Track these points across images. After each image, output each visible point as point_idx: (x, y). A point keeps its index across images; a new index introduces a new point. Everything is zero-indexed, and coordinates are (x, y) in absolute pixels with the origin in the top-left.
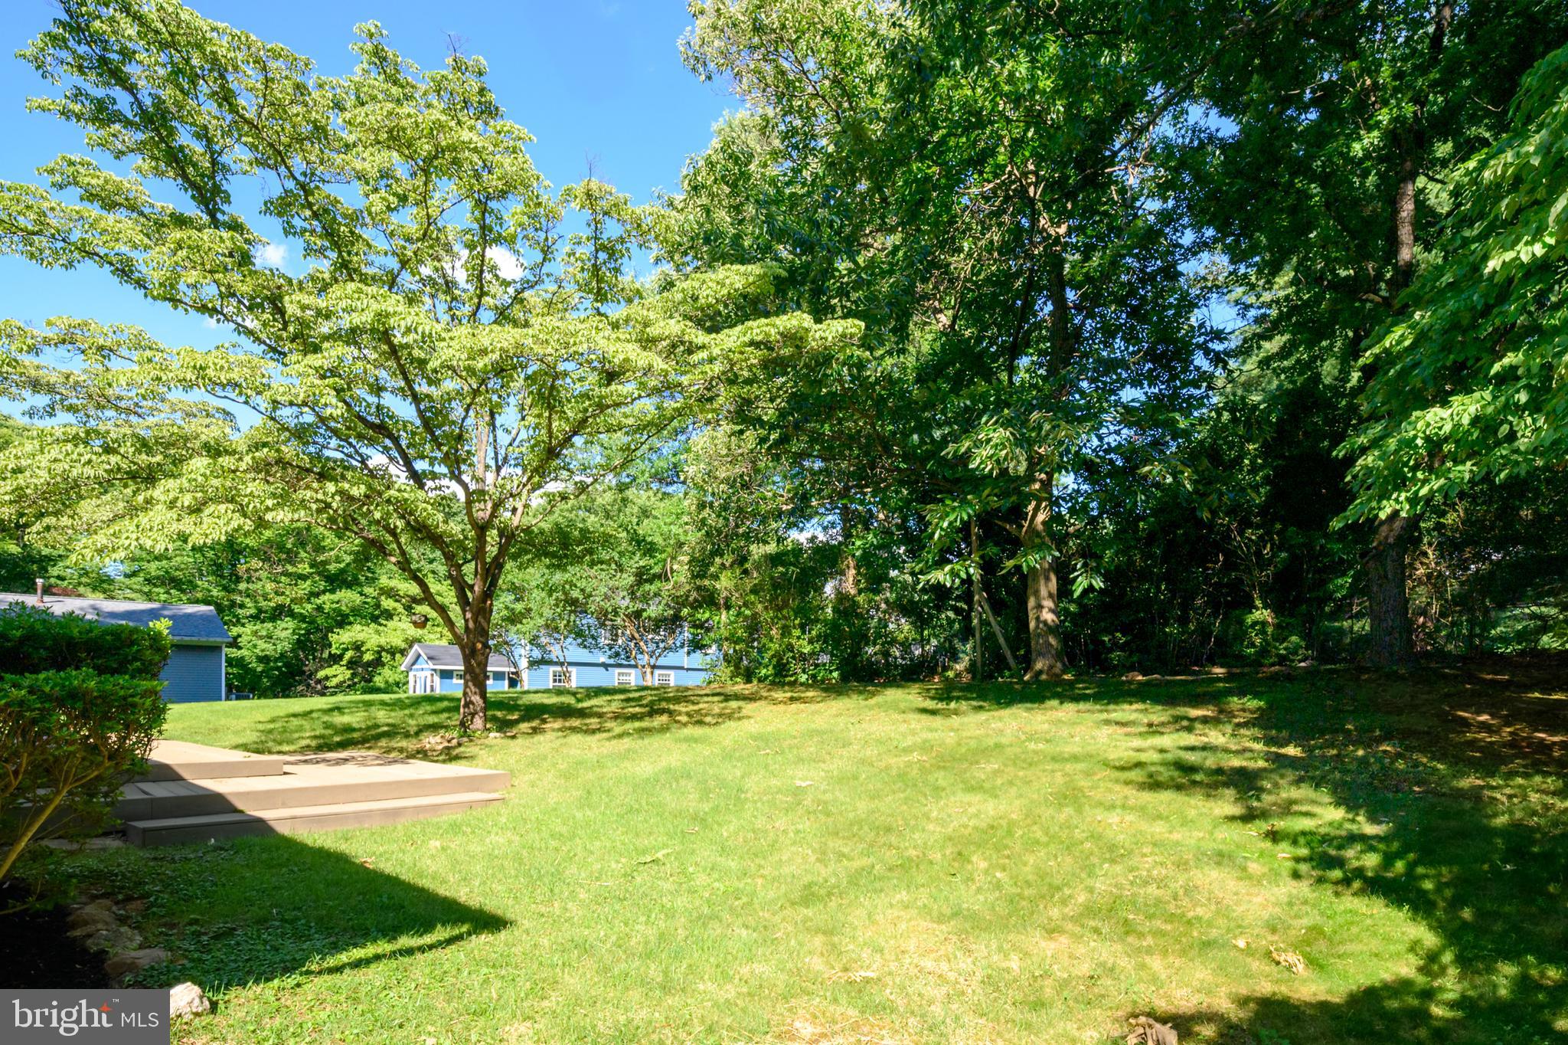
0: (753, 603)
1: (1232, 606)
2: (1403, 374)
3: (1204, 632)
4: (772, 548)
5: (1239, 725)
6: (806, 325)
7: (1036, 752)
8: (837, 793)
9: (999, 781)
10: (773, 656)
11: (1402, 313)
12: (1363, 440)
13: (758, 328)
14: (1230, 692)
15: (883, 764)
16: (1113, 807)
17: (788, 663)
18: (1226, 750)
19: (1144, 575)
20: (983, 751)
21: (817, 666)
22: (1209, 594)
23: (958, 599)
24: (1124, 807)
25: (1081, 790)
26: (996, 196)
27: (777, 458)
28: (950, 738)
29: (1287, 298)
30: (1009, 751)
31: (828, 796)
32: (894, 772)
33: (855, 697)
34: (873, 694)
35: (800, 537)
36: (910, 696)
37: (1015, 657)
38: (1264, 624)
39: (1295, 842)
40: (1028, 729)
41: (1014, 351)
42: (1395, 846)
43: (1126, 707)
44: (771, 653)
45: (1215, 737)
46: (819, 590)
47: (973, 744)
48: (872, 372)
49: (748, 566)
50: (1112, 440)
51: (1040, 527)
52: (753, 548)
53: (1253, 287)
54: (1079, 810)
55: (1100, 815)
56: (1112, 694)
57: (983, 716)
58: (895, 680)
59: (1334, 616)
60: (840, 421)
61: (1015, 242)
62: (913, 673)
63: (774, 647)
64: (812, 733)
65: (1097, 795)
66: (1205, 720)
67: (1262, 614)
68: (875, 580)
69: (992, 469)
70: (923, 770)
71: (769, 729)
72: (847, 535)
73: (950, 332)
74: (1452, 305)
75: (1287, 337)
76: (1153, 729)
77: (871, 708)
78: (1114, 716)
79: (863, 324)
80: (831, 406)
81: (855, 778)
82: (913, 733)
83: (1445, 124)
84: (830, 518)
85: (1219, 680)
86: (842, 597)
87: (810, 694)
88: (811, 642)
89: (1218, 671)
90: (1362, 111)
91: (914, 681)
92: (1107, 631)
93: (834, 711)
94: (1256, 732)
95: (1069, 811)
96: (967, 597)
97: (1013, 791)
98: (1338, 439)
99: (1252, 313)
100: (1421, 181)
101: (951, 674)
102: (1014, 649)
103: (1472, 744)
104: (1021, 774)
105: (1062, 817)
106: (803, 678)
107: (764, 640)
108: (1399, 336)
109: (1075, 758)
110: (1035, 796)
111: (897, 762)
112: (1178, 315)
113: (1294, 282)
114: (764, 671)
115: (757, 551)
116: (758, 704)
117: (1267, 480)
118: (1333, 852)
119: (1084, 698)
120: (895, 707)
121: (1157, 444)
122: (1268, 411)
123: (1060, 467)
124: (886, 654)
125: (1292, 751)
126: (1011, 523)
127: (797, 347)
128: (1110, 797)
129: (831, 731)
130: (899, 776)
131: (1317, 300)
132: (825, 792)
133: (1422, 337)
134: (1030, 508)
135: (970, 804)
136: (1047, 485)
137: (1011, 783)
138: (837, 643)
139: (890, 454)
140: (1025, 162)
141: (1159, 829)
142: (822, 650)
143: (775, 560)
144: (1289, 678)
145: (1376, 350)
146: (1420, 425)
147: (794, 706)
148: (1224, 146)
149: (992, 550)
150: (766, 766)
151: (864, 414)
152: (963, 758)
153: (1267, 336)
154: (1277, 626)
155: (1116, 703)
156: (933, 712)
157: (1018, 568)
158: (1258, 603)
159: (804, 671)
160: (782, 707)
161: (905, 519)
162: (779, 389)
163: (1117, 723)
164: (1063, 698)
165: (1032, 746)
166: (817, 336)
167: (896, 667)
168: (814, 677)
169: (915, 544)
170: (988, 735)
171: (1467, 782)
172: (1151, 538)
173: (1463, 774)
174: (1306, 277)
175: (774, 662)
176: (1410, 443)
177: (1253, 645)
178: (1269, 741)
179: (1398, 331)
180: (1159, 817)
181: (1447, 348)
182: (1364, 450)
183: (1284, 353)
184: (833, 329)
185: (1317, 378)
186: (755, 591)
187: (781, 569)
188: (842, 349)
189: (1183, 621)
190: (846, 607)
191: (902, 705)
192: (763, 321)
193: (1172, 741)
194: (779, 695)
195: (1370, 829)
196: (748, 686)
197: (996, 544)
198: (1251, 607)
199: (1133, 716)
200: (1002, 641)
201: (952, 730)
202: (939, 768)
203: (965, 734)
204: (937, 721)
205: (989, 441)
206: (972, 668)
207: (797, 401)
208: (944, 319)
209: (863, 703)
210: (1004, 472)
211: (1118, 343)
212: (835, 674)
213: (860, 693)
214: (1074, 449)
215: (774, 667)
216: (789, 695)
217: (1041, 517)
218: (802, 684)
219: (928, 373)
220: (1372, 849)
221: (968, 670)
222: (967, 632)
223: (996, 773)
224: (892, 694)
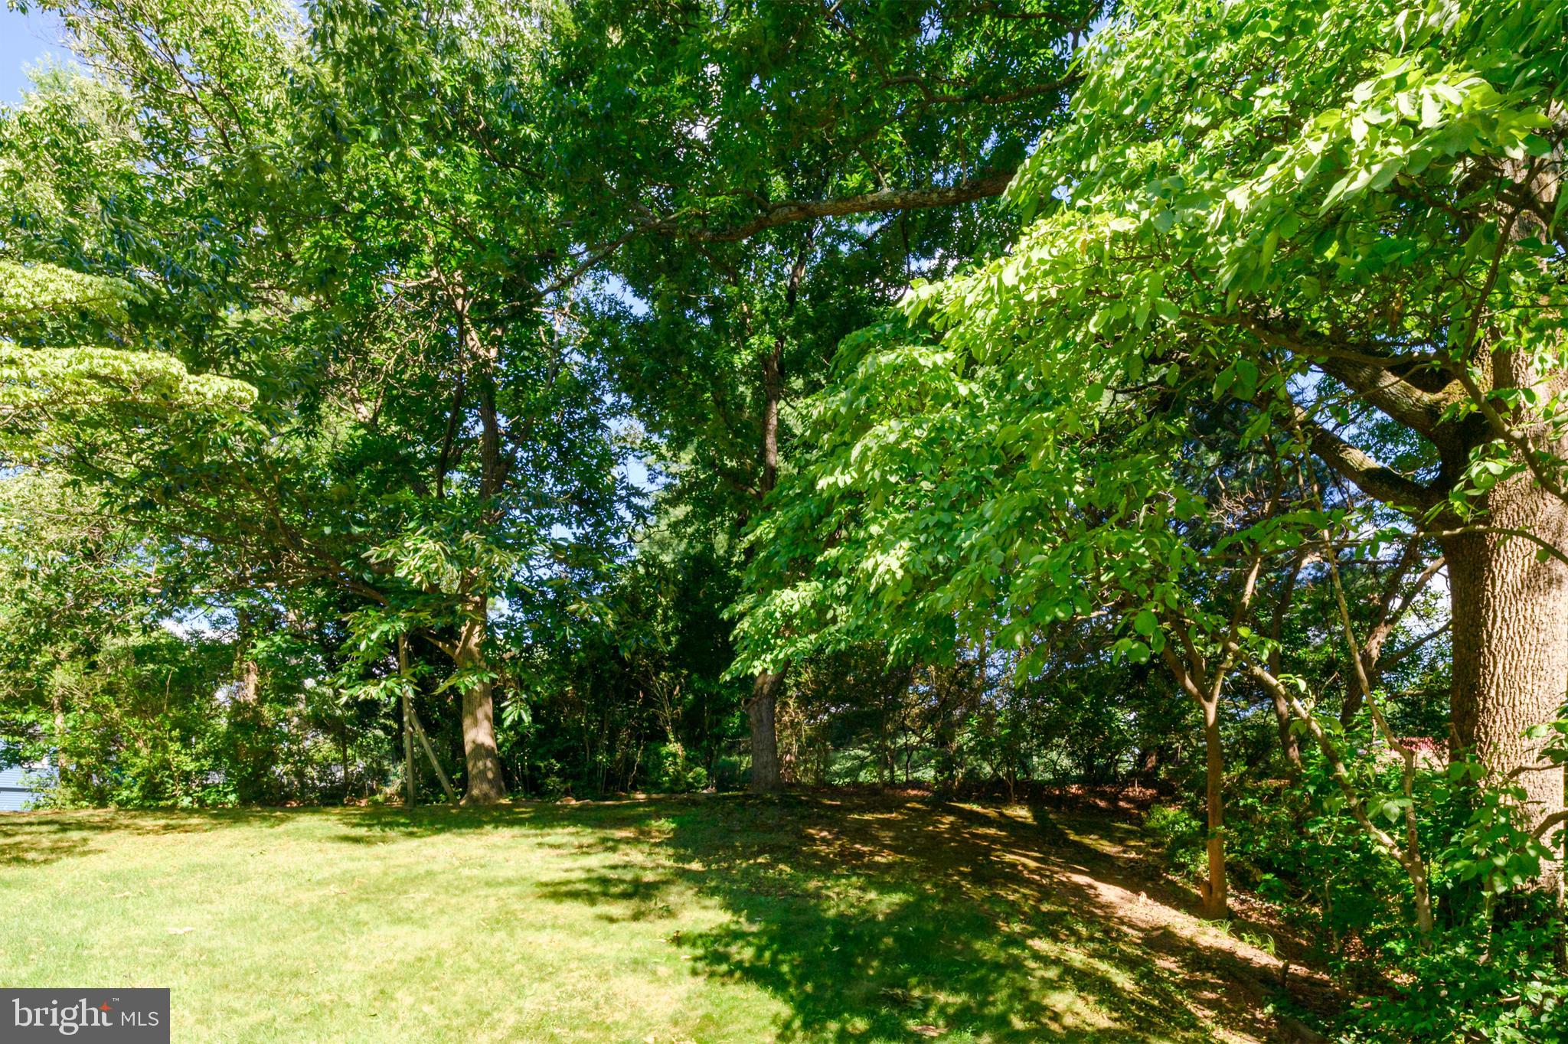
0: (105, 706)
1: (650, 738)
2: (769, 559)
3: (629, 762)
4: (137, 640)
5: (656, 845)
6: (174, 371)
7: (469, 878)
8: (229, 939)
9: (429, 910)
10: (139, 775)
11: (768, 511)
12: (739, 608)
13: (100, 358)
14: (649, 816)
15: (292, 900)
16: (544, 927)
17: (162, 783)
18: (644, 868)
19: (576, 706)
20: (412, 880)
21: (205, 787)
22: (633, 728)
23: (387, 716)
24: (553, 926)
25: (513, 913)
26: (419, 294)
27: (141, 527)
28: (376, 868)
29: (688, 473)
30: (442, 879)
31: (215, 944)
32: (305, 909)
33: (257, 824)
34: (282, 821)
35: (175, 628)
36: (327, 823)
37: (451, 781)
38: (675, 755)
39: (694, 945)
40: (461, 855)
41: (445, 464)
42: (764, 941)
43: (559, 830)
44: (135, 771)
45: (636, 856)
46: (208, 695)
47: (402, 873)
48: (273, 449)
49: (99, 658)
50: (544, 573)
51: (475, 649)
52: (107, 639)
53: (661, 457)
54: (511, 934)
55: (531, 935)
56: (546, 819)
57: (414, 843)
58: (311, 804)
59: (729, 750)
60: (231, 498)
61: (444, 349)
62: (332, 797)
63: (141, 763)
64: (193, 869)
65: (530, 917)
66: (627, 841)
67: (674, 747)
68: (286, 689)
69: (420, 583)
70: (342, 905)
71: (130, 865)
72: (246, 636)
73: (372, 426)
74: (797, 509)
75: (689, 508)
76: (584, 850)
77: (277, 837)
78: (547, 840)
79: (256, 392)
80: (217, 478)
81: (253, 918)
82: (331, 863)
83: (798, 363)
84: (223, 612)
85: (640, 805)
86: (239, 708)
87: (195, 821)
88: (197, 758)
89: (641, 796)
90: (741, 333)
91: (334, 805)
92: (543, 758)
93: (227, 841)
94: (671, 851)
95: (501, 934)
96: (397, 714)
97: (445, 918)
98: (728, 601)
99: (661, 480)
100: (782, 403)
101: (379, 798)
102: (448, 773)
103: (815, 855)
104: (454, 901)
105: (493, 942)
106: (186, 802)
107: (125, 754)
108: (765, 530)
109: (509, 882)
110: (468, 923)
111: (309, 898)
112: (599, 466)
113: (694, 462)
114: (125, 794)
115: (112, 643)
116: (114, 834)
117: (676, 631)
118: (721, 949)
119: (520, 822)
120: (310, 835)
121: (582, 583)
122: (675, 571)
123: (494, 592)
124: (300, 774)
125: (696, 866)
126: (445, 641)
127: (164, 396)
128: (541, 917)
129: (222, 866)
130: (311, 912)
131: (711, 480)
132: (210, 938)
133: (780, 531)
134: (464, 629)
135: (395, 938)
136: (481, 607)
137: (442, 912)
138: (235, 760)
139: (298, 546)
140: (452, 271)
141: (585, 944)
142: (213, 768)
143: (141, 655)
144: (695, 803)
145: (751, 537)
146: (778, 601)
147: (170, 837)
148: (636, 324)
149: (424, 668)
150: (124, 913)
151: (261, 496)
152: (391, 888)
153: (674, 502)
154: (687, 758)
155: (552, 827)
156: (357, 840)
157: (453, 689)
158: (671, 737)
159: (187, 794)
160: (151, 837)
161: (320, 625)
162: (141, 441)
163: (551, 846)
164: (498, 822)
165: (466, 872)
166: (192, 387)
167: (314, 788)
168: (201, 801)
169: (334, 654)
170: (418, 863)
171: (812, 885)
172: (581, 672)
173: (811, 878)
174: (703, 460)
175: (141, 780)
176: (770, 615)
177: (667, 774)
178: (679, 858)
179: (765, 524)
180: (586, 933)
181: (794, 543)
182: (742, 615)
183: (686, 521)
184: (214, 386)
185: (711, 548)
186: (110, 690)
187: (151, 666)
188: (229, 414)
189: (611, 750)
190: (245, 720)
191: (318, 833)
192: (109, 351)
193: (598, 861)
194: (148, 822)
195: (746, 927)
196: (101, 811)
197: (429, 662)
198: (665, 740)
199: (565, 840)
200: (435, 763)
201: (378, 858)
202: (361, 900)
203: (392, 863)
204: (360, 850)
205: (417, 550)
206: (403, 792)
207: (167, 461)
208: (365, 411)
209: (267, 831)
210: (434, 588)
211: (549, 478)
212: (232, 797)
213: (264, 819)
214: (507, 576)
215: (141, 789)
216: (163, 822)
217: (475, 639)
218: (183, 810)
219: (346, 465)
220: (749, 944)
221: (400, 795)
222: (398, 754)
223: (426, 902)
224: (307, 821)
